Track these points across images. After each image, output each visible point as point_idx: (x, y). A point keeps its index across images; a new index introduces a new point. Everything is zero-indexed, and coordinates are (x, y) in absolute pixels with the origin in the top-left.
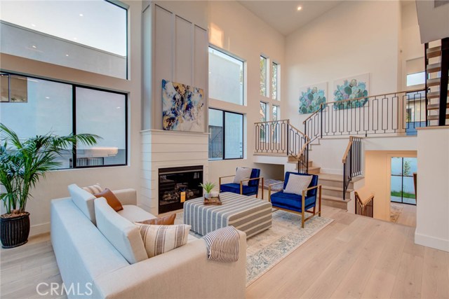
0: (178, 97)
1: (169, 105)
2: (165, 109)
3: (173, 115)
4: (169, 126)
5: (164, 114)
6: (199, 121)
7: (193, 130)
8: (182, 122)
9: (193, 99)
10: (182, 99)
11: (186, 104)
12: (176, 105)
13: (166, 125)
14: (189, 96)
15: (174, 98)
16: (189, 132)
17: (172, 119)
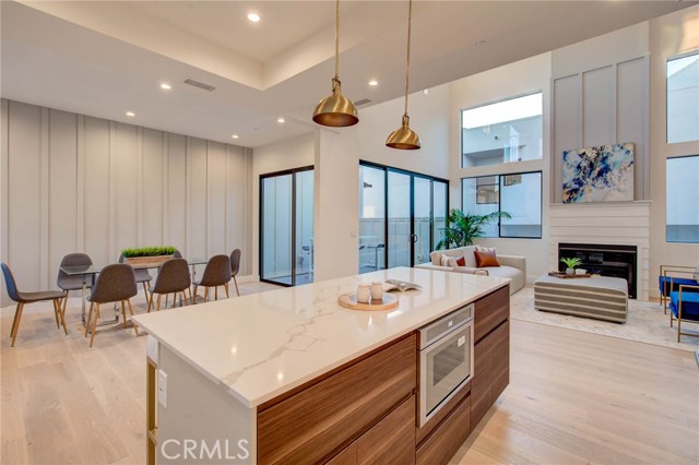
0: (584, 164)
1: (570, 175)
2: (565, 182)
3: (577, 186)
4: (570, 199)
5: (565, 187)
6: (622, 187)
7: (610, 199)
8: (591, 191)
9: (610, 161)
10: (592, 166)
11: (598, 169)
12: (582, 174)
13: (566, 197)
14: (604, 159)
15: (579, 167)
16: (602, 202)
17: (576, 190)
